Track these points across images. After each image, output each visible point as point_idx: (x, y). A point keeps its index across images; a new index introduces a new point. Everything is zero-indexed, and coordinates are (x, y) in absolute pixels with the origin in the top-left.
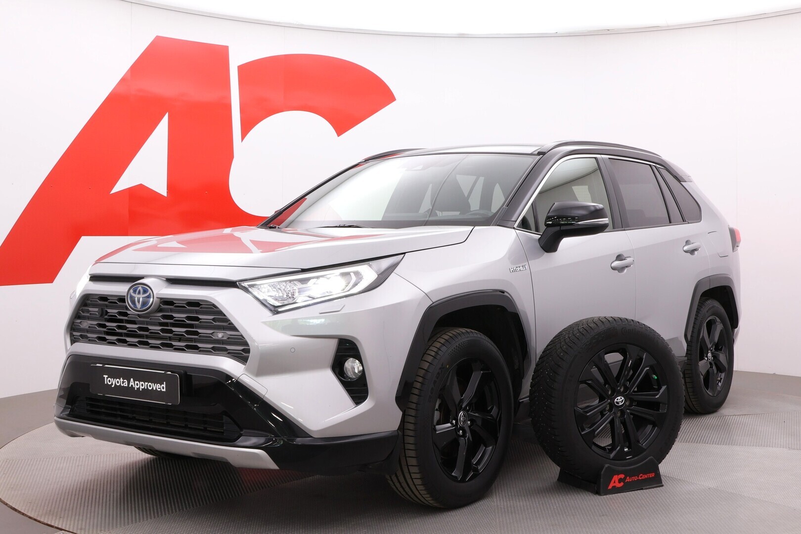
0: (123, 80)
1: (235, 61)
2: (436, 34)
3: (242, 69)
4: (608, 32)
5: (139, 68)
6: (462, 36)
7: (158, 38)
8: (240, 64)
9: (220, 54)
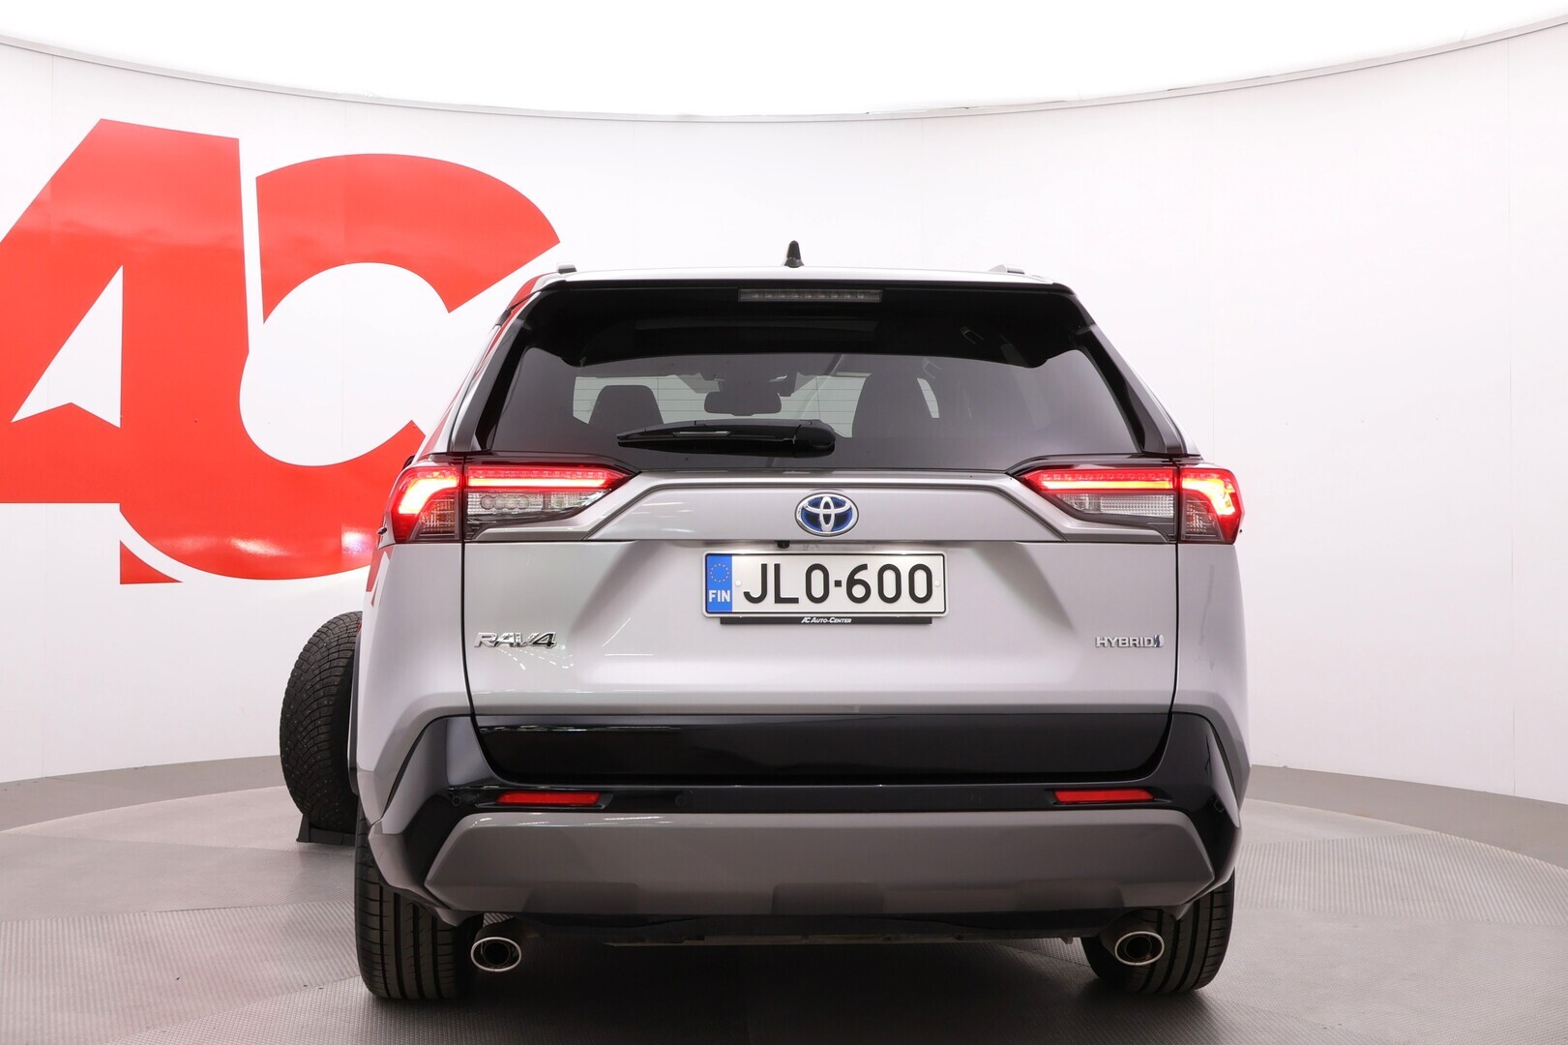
0: (37, 205)
1: (252, 168)
2: (635, 115)
3: (264, 182)
4: (966, 112)
5: (64, 182)
6: (686, 120)
7: (103, 123)
8: (261, 174)
9: (221, 155)
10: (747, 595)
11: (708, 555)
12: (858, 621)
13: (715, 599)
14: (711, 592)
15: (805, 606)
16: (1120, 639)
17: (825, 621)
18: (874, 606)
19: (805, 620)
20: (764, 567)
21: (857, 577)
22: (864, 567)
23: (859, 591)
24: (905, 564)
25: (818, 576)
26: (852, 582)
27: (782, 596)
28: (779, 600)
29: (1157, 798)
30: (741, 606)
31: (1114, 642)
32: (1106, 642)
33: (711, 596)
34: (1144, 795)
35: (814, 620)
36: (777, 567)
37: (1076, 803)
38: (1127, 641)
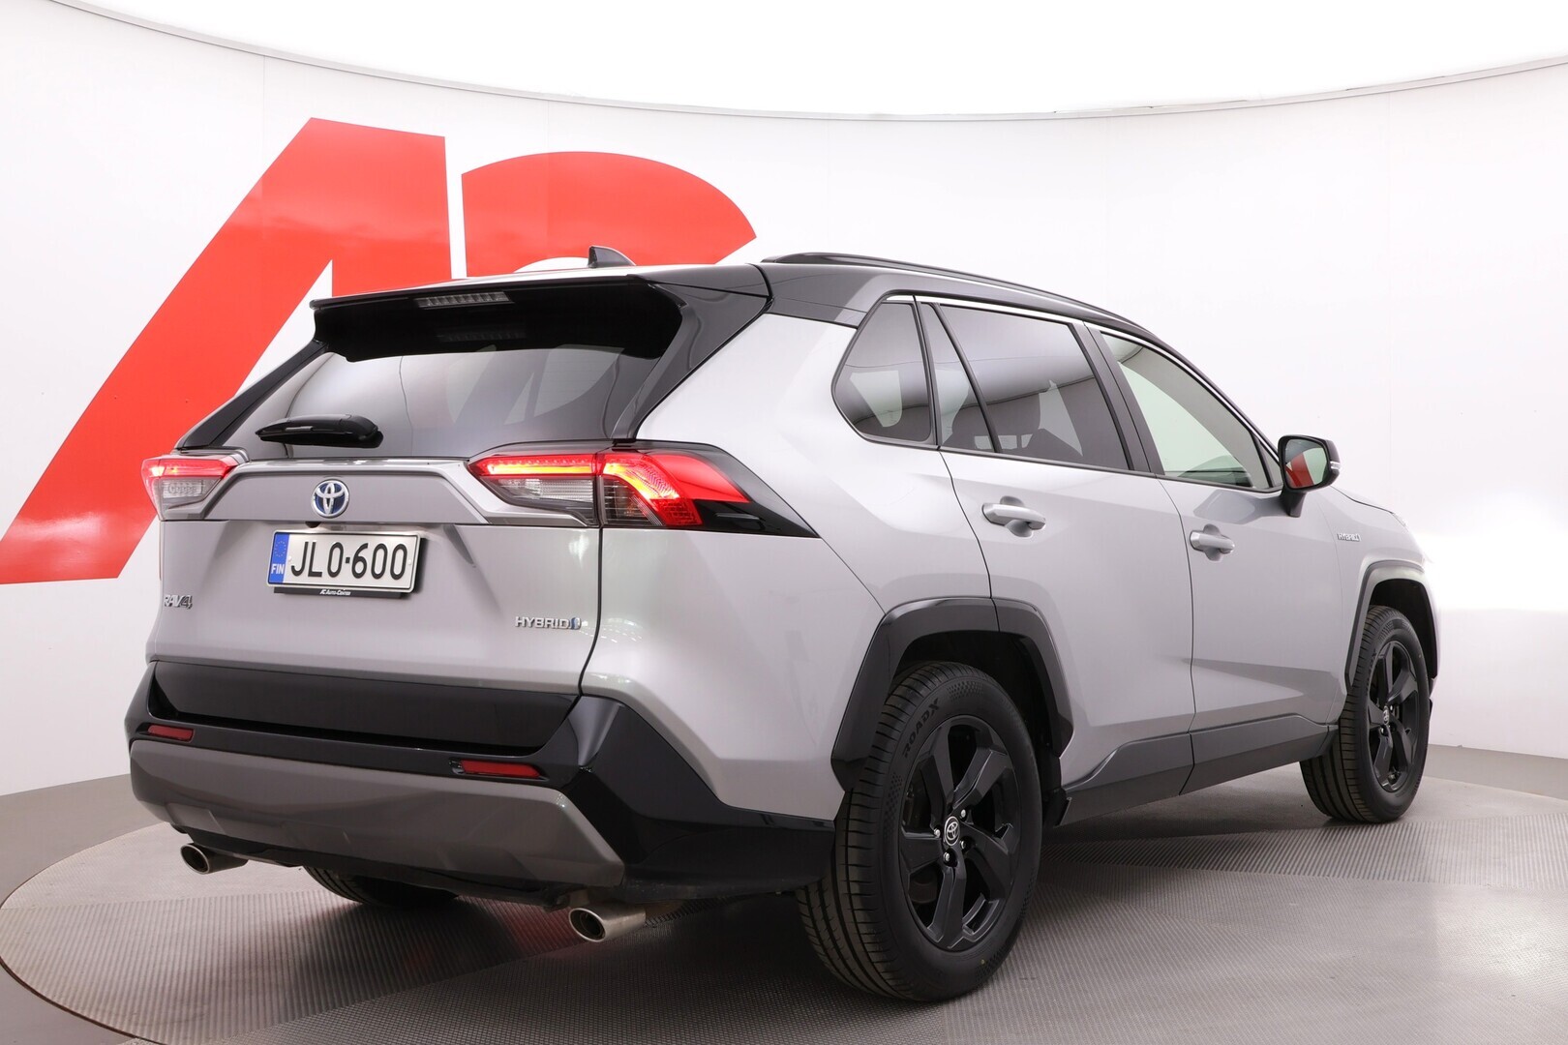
0: (249, 200)
1: (458, 164)
2: (829, 114)
3: (469, 179)
4: (1151, 111)
5: (277, 178)
6: (878, 119)
7: (314, 123)
8: (466, 171)
9: (428, 153)
10: (293, 567)
11: (277, 533)
12: (357, 594)
13: (275, 571)
14: (274, 565)
15: (326, 579)
16: (537, 619)
17: (335, 594)
18: (368, 581)
19: (322, 592)
20: (307, 543)
21: (360, 555)
22: (365, 546)
23: (359, 567)
24: (391, 543)
25: (337, 551)
26: (358, 559)
27: (314, 570)
28: (312, 574)
29: (540, 776)
30: (289, 578)
31: (529, 622)
32: (523, 622)
33: (273, 569)
34: (531, 772)
35: (328, 593)
36: (314, 544)
37: (476, 773)
38: (542, 623)
